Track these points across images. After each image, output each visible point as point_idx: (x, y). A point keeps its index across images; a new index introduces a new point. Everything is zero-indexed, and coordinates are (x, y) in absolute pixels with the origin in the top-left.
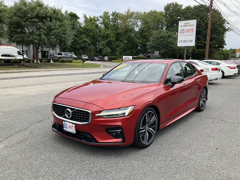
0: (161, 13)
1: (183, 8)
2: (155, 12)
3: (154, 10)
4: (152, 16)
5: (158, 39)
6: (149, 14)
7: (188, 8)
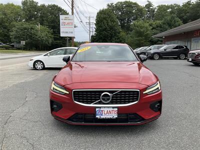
0: (19, 7)
1: (39, 5)
2: (13, 5)
3: (11, 3)
4: (10, 8)
5: (22, 30)
6: (6, 5)
7: (43, 6)
